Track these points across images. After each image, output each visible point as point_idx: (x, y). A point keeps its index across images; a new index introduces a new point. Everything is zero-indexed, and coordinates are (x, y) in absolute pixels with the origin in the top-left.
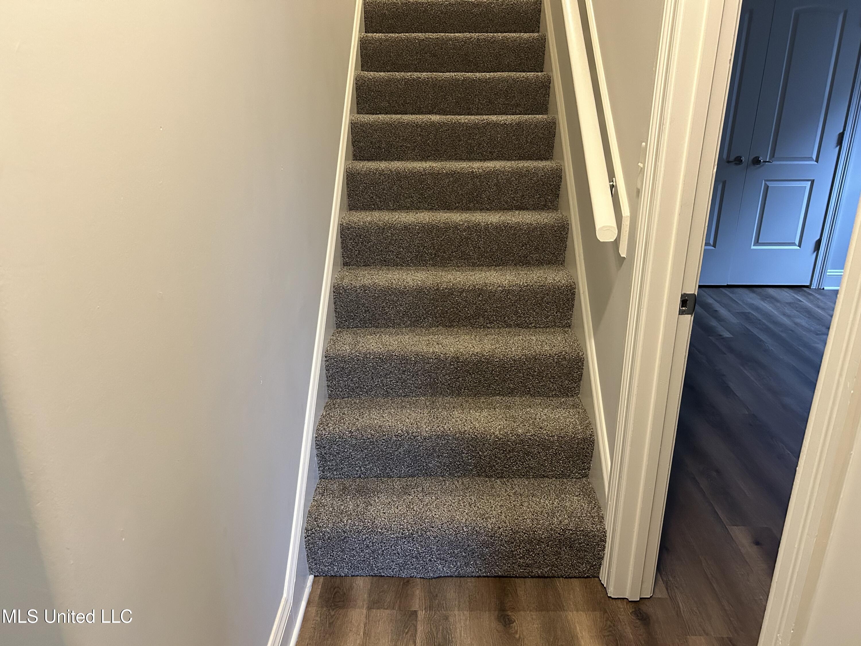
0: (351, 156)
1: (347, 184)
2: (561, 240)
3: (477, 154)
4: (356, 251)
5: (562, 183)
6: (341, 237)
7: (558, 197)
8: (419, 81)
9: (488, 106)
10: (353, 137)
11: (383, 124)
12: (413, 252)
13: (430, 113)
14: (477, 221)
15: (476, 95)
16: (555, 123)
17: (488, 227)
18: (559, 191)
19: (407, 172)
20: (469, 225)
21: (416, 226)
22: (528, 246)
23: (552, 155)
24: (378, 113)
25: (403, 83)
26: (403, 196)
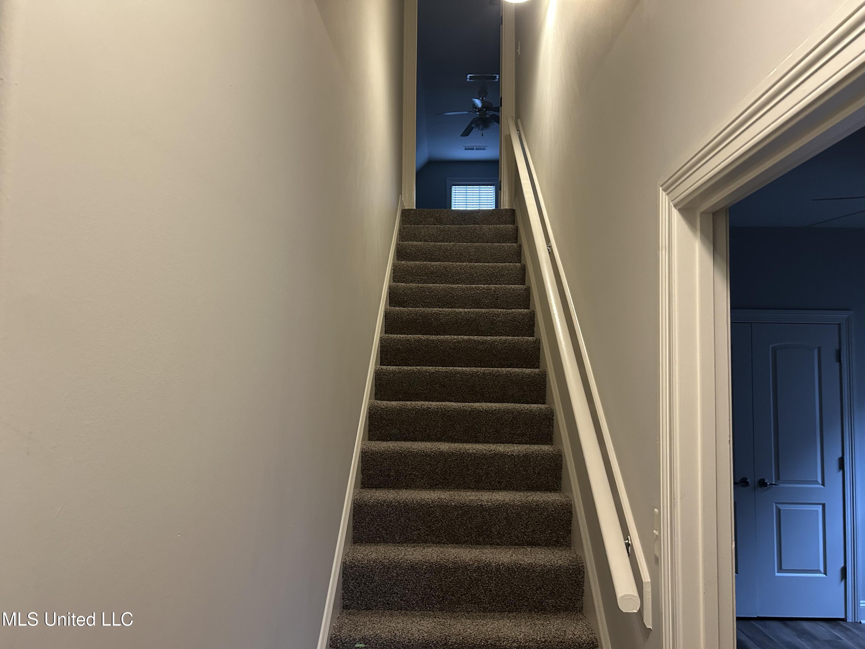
0: (359, 485)
1: (354, 516)
2: (578, 585)
3: (486, 483)
4: (358, 592)
5: (573, 519)
6: (343, 577)
7: (570, 533)
8: (429, 411)
9: (495, 434)
10: (363, 466)
11: (393, 453)
12: (420, 594)
13: (439, 440)
14: (487, 561)
15: (483, 425)
16: (561, 456)
17: (500, 568)
18: (571, 526)
19: (415, 504)
20: (480, 565)
21: (423, 565)
22: (543, 590)
23: (561, 487)
24: (388, 439)
25: (414, 412)
26: (411, 528)
